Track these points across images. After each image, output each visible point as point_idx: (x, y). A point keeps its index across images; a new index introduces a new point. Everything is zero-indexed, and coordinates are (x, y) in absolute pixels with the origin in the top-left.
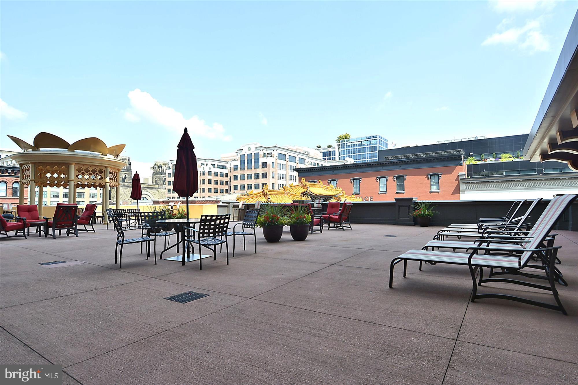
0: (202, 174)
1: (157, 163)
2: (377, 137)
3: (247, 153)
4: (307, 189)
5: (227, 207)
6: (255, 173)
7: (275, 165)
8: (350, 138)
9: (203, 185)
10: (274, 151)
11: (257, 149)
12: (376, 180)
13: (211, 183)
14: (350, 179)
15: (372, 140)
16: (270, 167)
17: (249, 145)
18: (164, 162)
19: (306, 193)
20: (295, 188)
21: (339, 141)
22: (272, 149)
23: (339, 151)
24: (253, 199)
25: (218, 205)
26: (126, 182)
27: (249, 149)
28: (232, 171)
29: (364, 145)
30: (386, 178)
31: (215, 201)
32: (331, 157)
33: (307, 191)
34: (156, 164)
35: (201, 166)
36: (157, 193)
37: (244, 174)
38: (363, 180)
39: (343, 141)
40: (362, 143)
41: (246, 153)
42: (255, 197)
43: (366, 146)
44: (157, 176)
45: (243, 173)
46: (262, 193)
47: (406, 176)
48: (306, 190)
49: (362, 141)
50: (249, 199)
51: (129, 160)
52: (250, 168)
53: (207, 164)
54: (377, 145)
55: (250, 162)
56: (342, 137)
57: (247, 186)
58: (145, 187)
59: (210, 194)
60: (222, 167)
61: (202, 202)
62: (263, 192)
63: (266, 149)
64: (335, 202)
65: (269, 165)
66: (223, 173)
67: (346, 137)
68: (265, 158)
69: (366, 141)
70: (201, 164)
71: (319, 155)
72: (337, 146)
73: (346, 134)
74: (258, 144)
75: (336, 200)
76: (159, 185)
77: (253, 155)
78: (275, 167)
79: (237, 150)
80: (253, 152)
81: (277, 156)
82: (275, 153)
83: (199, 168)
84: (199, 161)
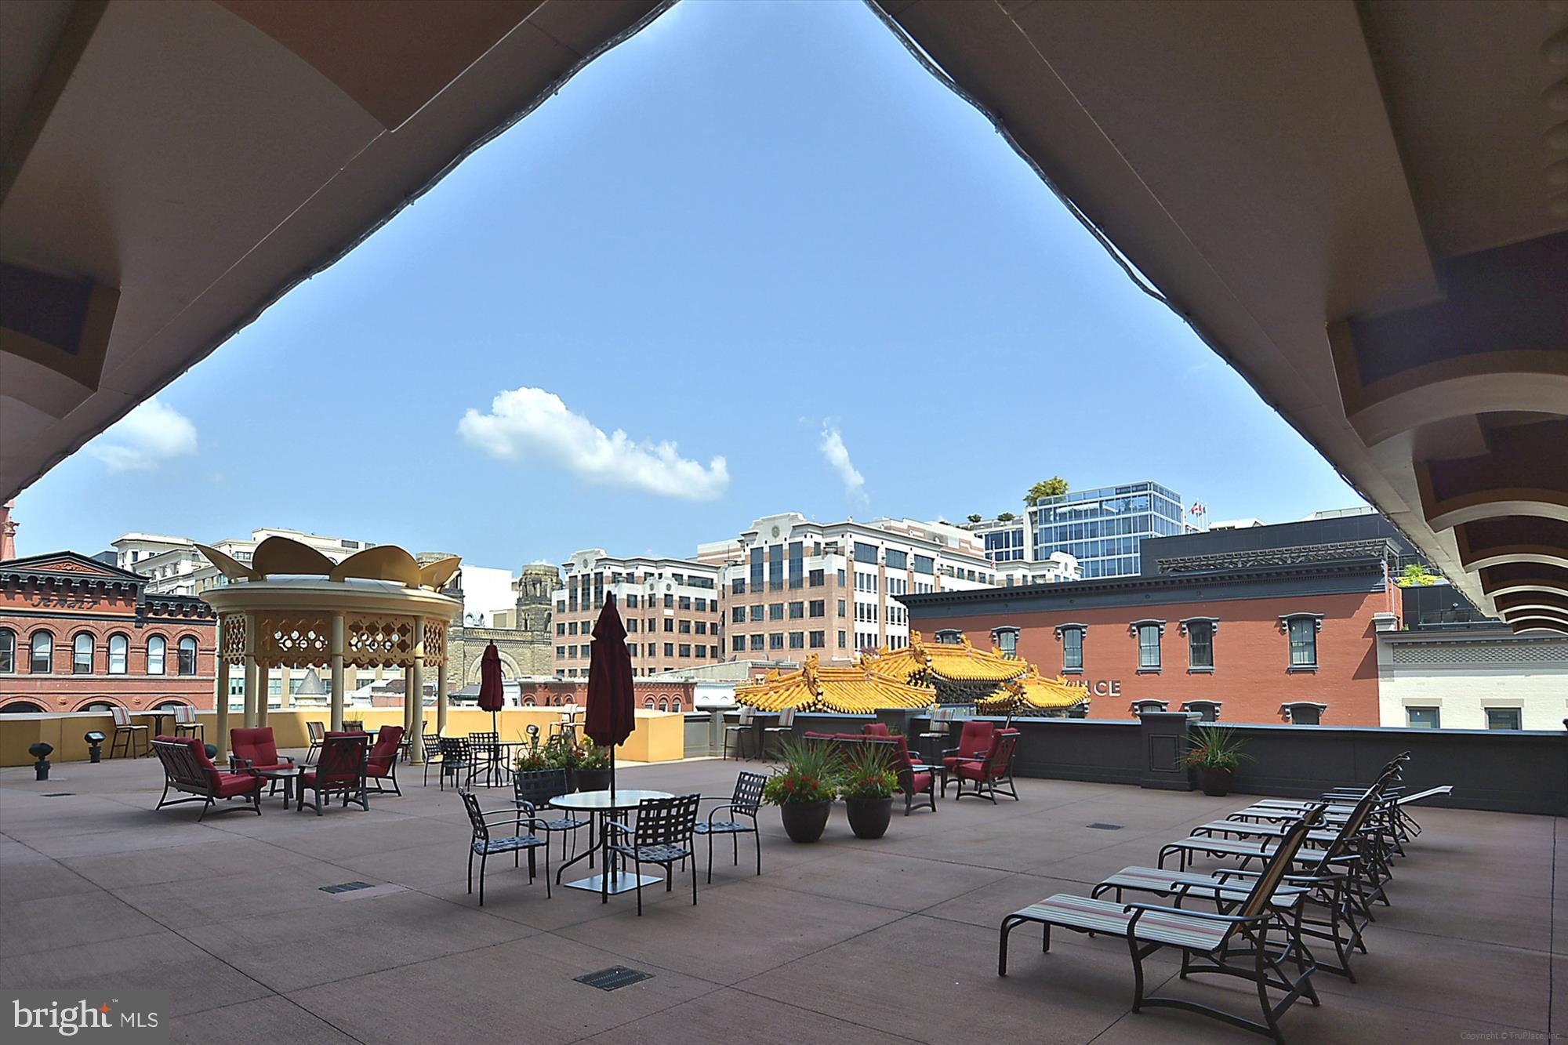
0: (647, 604)
1: (529, 572)
2: (1147, 490)
3: (768, 544)
4: (926, 664)
5: (708, 720)
6: (790, 601)
7: (848, 576)
8: (1067, 492)
9: (651, 634)
10: (843, 536)
11: (797, 531)
12: (1128, 631)
13: (671, 630)
14: (1054, 628)
15: (1132, 499)
16: (833, 584)
17: (774, 519)
18: (547, 569)
19: (922, 674)
20: (892, 661)
21: (1032, 501)
22: (838, 532)
23: (1035, 532)
24: (778, 694)
25: (685, 717)
26: (451, 627)
27: (776, 532)
28: (728, 596)
29: (1109, 513)
30: (1158, 626)
31: (682, 684)
32: (1011, 549)
33: (925, 670)
34: (525, 574)
35: (645, 580)
36: (529, 655)
37: (762, 604)
38: (1093, 631)
39: (1045, 500)
40: (1101, 506)
41: (766, 542)
42: (784, 687)
43: (1116, 517)
44: (528, 607)
45: (758, 600)
46: (802, 678)
47: (1218, 621)
48: (921, 667)
49: (1101, 502)
50: (767, 694)
52: (776, 585)
53: (660, 575)
54: (1149, 512)
55: (776, 569)
56: (1043, 488)
57: (769, 639)
58: (497, 638)
59: (669, 659)
60: (702, 582)
61: (647, 686)
62: (805, 674)
63: (822, 531)
64: (1008, 700)
65: (831, 579)
66: (705, 600)
67: (1054, 489)
68: (820, 557)
69: (1113, 500)
70: (645, 573)
71: (973, 544)
72: (1028, 515)
73: (1054, 482)
74: (800, 517)
75: (1012, 694)
76: (535, 633)
77: (786, 550)
78: (846, 583)
79: (743, 535)
80: (786, 539)
81: (851, 552)
82: (848, 542)
83: (640, 587)
84: (640, 567)
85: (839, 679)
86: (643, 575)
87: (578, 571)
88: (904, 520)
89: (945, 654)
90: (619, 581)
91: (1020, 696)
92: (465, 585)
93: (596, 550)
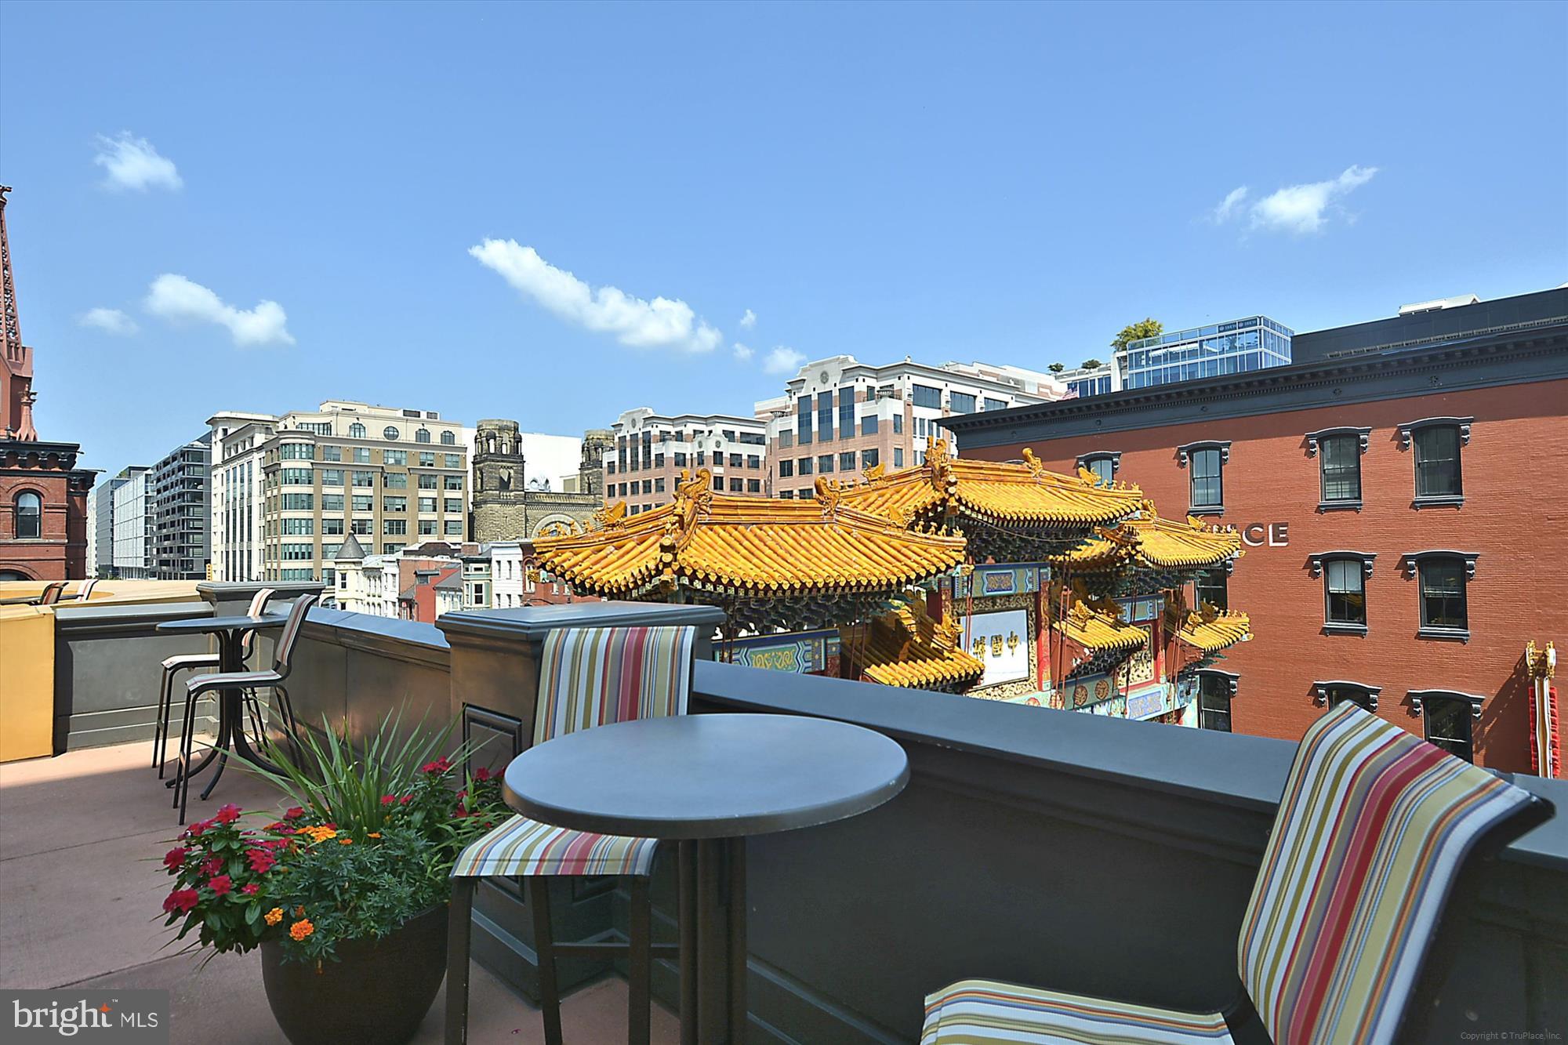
0: (696, 462)
1: (591, 437)
2: (1256, 325)
3: (817, 391)
4: (946, 491)
6: (841, 452)
7: (905, 422)
8: (1160, 334)
10: (899, 378)
11: (847, 375)
12: (1303, 446)
13: (721, 489)
14: (1175, 450)
15: (1238, 336)
16: (888, 430)
17: (823, 363)
18: (608, 433)
19: (940, 509)
20: (892, 491)
21: (1121, 345)
22: (894, 375)
23: (1124, 378)
24: (622, 552)
26: (512, 491)
27: (824, 377)
28: (775, 448)
29: (1211, 353)
30: (1356, 436)
33: (944, 501)
34: (587, 439)
35: (694, 437)
37: (811, 456)
38: (1236, 450)
39: (1135, 344)
40: (1201, 346)
41: (814, 389)
42: (635, 536)
43: (1218, 357)
44: (590, 471)
45: (806, 452)
46: (670, 517)
47: (1472, 421)
49: (1202, 341)
50: (600, 551)
51: (516, 429)
52: (826, 435)
53: (710, 432)
54: (1258, 350)
55: (825, 418)
56: (1133, 332)
58: (560, 502)
60: (757, 439)
63: (877, 374)
64: (1108, 555)
65: (886, 425)
66: (758, 456)
67: (1146, 332)
68: (874, 401)
69: (1216, 338)
70: (695, 431)
71: (1055, 389)
72: (1116, 359)
73: (1146, 324)
74: (851, 359)
75: (1114, 545)
76: (597, 496)
77: (836, 396)
78: (903, 429)
79: (789, 383)
80: (835, 385)
81: (909, 395)
82: (905, 385)
83: (689, 444)
84: (688, 425)
85: (762, 519)
86: (692, 433)
87: (626, 432)
88: (975, 364)
89: (992, 478)
90: (667, 439)
91: (1129, 548)
92: (526, 448)
93: (644, 408)
